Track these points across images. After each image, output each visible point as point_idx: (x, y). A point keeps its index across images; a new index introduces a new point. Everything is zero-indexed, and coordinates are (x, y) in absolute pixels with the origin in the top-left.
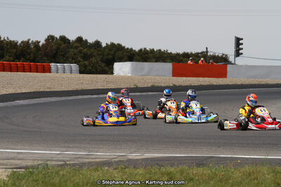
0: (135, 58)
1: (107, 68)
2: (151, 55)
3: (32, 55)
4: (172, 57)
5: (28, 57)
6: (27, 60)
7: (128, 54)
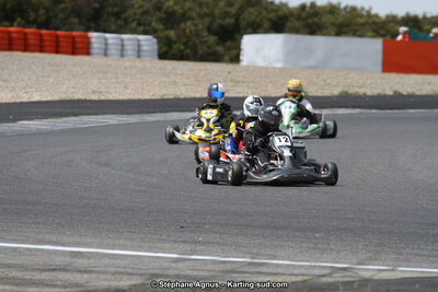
0: (289, 24)
1: (220, 49)
2: (327, 19)
3: (42, 12)
4: (375, 23)
5: (32, 16)
6: (29, 23)
7: (272, 15)
